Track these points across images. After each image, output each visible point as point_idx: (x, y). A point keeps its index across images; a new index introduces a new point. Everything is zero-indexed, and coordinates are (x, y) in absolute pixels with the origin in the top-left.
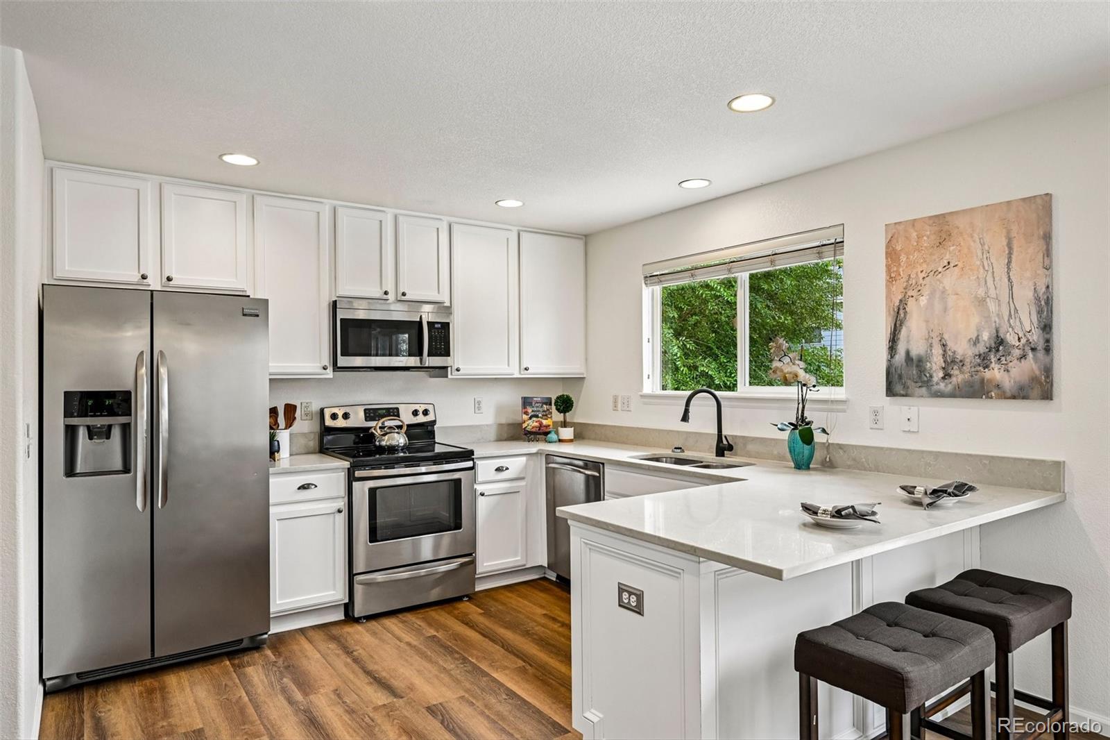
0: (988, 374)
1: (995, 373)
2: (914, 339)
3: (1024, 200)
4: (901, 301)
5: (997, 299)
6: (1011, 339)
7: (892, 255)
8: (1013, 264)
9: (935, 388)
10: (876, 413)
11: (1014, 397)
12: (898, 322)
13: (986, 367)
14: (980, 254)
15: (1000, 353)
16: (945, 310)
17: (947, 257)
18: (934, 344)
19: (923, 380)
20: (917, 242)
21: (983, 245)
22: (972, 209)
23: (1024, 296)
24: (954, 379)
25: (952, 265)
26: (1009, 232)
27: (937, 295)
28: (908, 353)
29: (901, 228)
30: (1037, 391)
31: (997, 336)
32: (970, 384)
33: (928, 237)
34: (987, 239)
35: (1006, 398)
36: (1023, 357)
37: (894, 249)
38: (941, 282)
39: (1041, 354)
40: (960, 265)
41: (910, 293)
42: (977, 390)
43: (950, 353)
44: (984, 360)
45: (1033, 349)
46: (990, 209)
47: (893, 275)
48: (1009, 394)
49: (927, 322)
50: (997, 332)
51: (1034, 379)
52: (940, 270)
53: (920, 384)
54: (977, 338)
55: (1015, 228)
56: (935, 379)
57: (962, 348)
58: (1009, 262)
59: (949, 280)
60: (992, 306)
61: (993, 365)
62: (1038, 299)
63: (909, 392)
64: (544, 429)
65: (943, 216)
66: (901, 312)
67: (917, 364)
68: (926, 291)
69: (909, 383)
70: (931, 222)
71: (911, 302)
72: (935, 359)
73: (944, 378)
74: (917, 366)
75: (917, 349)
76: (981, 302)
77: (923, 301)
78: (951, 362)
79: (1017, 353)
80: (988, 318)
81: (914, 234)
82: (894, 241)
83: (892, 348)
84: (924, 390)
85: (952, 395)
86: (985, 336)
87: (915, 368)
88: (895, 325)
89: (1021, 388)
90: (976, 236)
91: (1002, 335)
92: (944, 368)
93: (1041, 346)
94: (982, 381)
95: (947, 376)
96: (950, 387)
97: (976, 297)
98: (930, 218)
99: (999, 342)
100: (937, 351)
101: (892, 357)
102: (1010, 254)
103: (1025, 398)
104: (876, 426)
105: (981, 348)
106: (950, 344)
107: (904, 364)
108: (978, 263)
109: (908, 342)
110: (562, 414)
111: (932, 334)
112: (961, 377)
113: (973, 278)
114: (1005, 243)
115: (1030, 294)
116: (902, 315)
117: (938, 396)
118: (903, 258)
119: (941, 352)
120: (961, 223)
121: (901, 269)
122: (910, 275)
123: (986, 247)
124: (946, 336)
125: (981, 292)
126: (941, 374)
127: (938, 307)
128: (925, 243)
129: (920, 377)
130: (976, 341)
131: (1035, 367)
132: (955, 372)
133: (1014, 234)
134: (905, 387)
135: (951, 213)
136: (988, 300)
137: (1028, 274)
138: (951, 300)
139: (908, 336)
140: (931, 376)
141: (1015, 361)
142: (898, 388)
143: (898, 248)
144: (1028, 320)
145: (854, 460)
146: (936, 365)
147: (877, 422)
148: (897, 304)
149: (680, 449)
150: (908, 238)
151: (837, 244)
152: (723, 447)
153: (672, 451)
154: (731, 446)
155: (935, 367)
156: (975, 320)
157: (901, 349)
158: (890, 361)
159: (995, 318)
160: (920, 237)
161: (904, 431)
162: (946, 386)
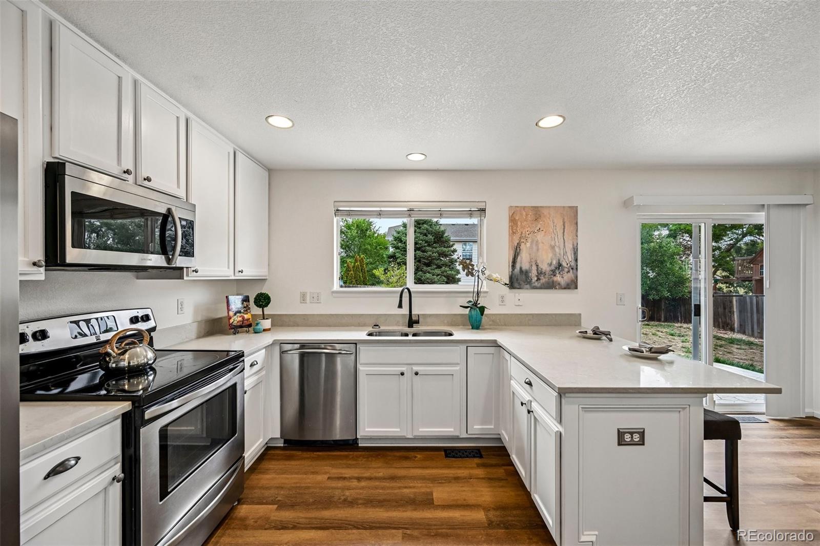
0: (555, 279)
1: (558, 278)
2: (524, 262)
3: (570, 207)
4: (518, 243)
5: (559, 247)
6: (564, 264)
7: (513, 221)
8: (565, 233)
9: (534, 285)
10: (502, 297)
11: (565, 288)
12: (516, 254)
13: (555, 275)
14: (552, 226)
15: (560, 270)
16: (538, 250)
17: (539, 226)
18: (533, 265)
19: (528, 281)
20: (526, 217)
21: (554, 223)
22: (549, 207)
23: (569, 247)
24: (541, 281)
25: (541, 230)
26: (564, 219)
27: (535, 242)
28: (521, 268)
29: (518, 209)
30: (573, 286)
31: (559, 263)
32: (548, 283)
33: (531, 215)
34: (555, 221)
35: (562, 289)
36: (569, 272)
37: (515, 219)
38: (536, 237)
39: (575, 271)
40: (544, 230)
41: (522, 240)
42: (551, 286)
43: (540, 269)
44: (554, 273)
45: (572, 269)
46: (556, 208)
47: (514, 231)
48: (563, 287)
49: (530, 254)
50: (559, 261)
51: (572, 281)
52: (536, 231)
53: (526, 283)
54: (551, 263)
55: (566, 218)
56: (533, 281)
57: (545, 267)
58: (564, 232)
59: (540, 237)
60: (557, 250)
61: (557, 275)
62: (574, 248)
63: (521, 287)
64: (246, 323)
65: (537, 207)
66: (518, 249)
67: (525, 273)
68: (529, 240)
69: (521, 282)
70: (532, 209)
71: (523, 245)
72: (533, 272)
73: (537, 280)
74: (525, 275)
75: (525, 267)
76: (553, 248)
77: (528, 244)
78: (540, 273)
79: (566, 270)
80: (554, 254)
81: (524, 213)
82: (515, 215)
83: (513, 266)
84: (528, 286)
85: (541, 288)
86: (554, 262)
87: (524, 275)
88: (515, 255)
89: (568, 285)
90: (551, 219)
91: (561, 262)
92: (537, 276)
93: (575, 268)
94: (553, 281)
95: (538, 279)
96: (539, 284)
97: (551, 245)
98: (532, 207)
99: (560, 265)
100: (534, 268)
101: (513, 270)
102: (564, 229)
103: (569, 289)
104: (502, 304)
105: (553, 268)
106: (540, 265)
107: (519, 274)
108: (552, 230)
109: (521, 263)
110: (261, 309)
111: (532, 260)
112: (544, 280)
113: (550, 237)
114: (562, 223)
115: (571, 247)
116: (518, 251)
117: (534, 289)
118: (519, 223)
119: (536, 268)
120: (545, 212)
121: (518, 229)
122: (522, 232)
123: (555, 224)
124: (538, 262)
125: (553, 243)
126: (536, 279)
127: (535, 247)
128: (529, 218)
129: (526, 280)
130: (550, 265)
131: (573, 276)
132: (542, 277)
133: (566, 220)
134: (519, 284)
135: (541, 207)
136: (555, 247)
137: (570, 238)
138: (541, 245)
139: (521, 261)
140: (532, 280)
141: (566, 273)
142: (516, 285)
143: (517, 218)
144: (570, 257)
145: (493, 321)
146: (533, 274)
147: (503, 301)
148: (516, 245)
149: (378, 326)
150: (521, 214)
151: (483, 210)
152: (412, 322)
153: (373, 328)
154: (419, 320)
155: (533, 275)
156: (550, 255)
157: (518, 266)
158: (512, 272)
159: (558, 255)
160: (527, 215)
161: (516, 305)
162: (538, 284)
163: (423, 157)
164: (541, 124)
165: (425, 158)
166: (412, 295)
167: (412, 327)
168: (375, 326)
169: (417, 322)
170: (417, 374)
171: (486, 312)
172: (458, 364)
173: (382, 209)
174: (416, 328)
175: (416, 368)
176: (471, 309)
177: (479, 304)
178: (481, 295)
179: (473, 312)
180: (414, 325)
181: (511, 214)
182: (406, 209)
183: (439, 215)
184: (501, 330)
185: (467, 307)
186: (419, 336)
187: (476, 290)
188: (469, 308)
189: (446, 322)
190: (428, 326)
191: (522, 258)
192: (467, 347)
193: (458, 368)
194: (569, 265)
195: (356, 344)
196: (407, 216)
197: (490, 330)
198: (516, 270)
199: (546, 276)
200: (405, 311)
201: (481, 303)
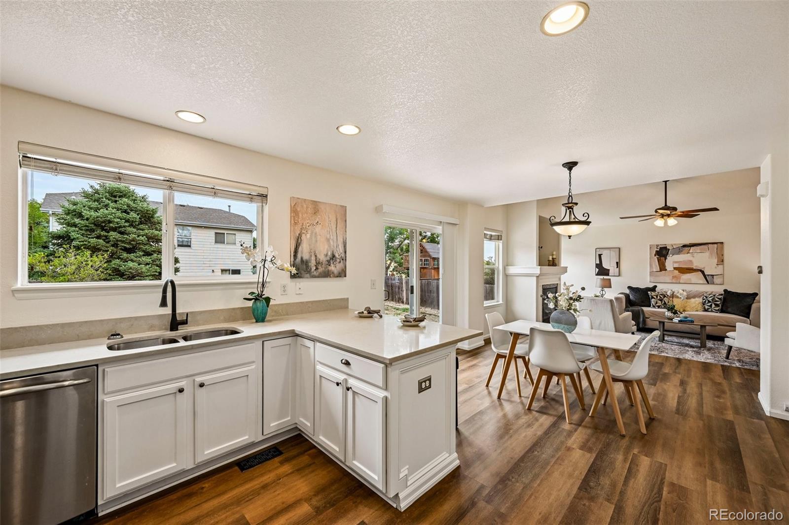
0: (330, 268)
1: (332, 268)
2: (305, 252)
3: (341, 206)
4: (299, 234)
5: (333, 240)
6: (337, 255)
7: (294, 212)
8: (338, 228)
9: (312, 274)
10: (284, 287)
11: (337, 277)
13: (330, 265)
14: (328, 221)
15: (334, 260)
16: (316, 241)
17: (317, 219)
18: (312, 255)
19: (308, 270)
20: (306, 210)
21: (329, 218)
22: (326, 203)
23: (340, 240)
24: (319, 270)
25: (319, 223)
26: (336, 216)
27: (314, 234)
28: (302, 258)
29: (300, 201)
30: (343, 275)
31: (333, 254)
32: (324, 272)
33: (310, 208)
34: (330, 216)
36: (340, 262)
37: (296, 210)
38: (315, 229)
39: (344, 261)
40: (322, 224)
41: (303, 231)
42: (326, 275)
43: (318, 259)
44: (329, 263)
45: (343, 259)
46: (330, 205)
48: (336, 276)
49: (310, 245)
50: (333, 252)
51: (343, 270)
52: (315, 224)
53: (306, 272)
55: (338, 215)
56: (313, 270)
57: (322, 258)
58: (336, 227)
59: (318, 229)
60: (332, 242)
61: (331, 265)
62: (344, 242)
63: (302, 276)
65: (316, 202)
66: (299, 239)
67: (305, 263)
68: (309, 232)
69: (302, 272)
70: (312, 202)
71: (303, 236)
73: (315, 270)
74: (306, 265)
75: (306, 257)
76: (328, 240)
77: (308, 236)
78: (318, 263)
79: (338, 260)
80: (330, 246)
81: (305, 206)
82: (296, 206)
83: (295, 256)
84: (308, 275)
85: (318, 277)
86: (329, 254)
87: (304, 265)
88: (297, 245)
89: (339, 273)
90: (327, 214)
92: (316, 266)
93: (344, 259)
94: (328, 270)
95: (317, 269)
96: (318, 273)
97: (327, 238)
98: (311, 201)
99: (334, 256)
100: (313, 258)
101: (295, 260)
102: (337, 224)
103: (340, 277)
104: (284, 293)
105: (328, 258)
106: (318, 256)
107: (300, 262)
108: (327, 225)
109: (302, 253)
111: (311, 251)
112: (321, 269)
113: (326, 230)
114: (335, 219)
115: (342, 240)
116: (300, 241)
117: (313, 277)
118: (300, 215)
119: (315, 259)
120: (322, 207)
121: (299, 220)
122: (303, 224)
123: (330, 220)
124: (317, 252)
125: (328, 237)
126: (315, 268)
127: (314, 239)
128: (310, 211)
129: (307, 269)
130: (326, 255)
131: (343, 266)
132: (319, 267)
133: (338, 217)
135: (319, 202)
136: (330, 240)
137: (341, 233)
138: (318, 237)
139: (302, 251)
140: (311, 269)
141: (338, 263)
143: (299, 210)
144: (341, 249)
145: (275, 312)
146: (313, 263)
147: (284, 291)
148: (298, 235)
149: (118, 335)
150: (302, 206)
151: (263, 197)
152: (175, 323)
153: (109, 339)
154: (187, 320)
155: (312, 265)
156: (326, 247)
157: (299, 256)
158: (294, 262)
159: (332, 247)
160: (307, 208)
161: (297, 294)
162: (316, 273)
163: (201, 120)
164: (342, 129)
165: (203, 122)
166: (177, 289)
167: (177, 330)
168: (112, 335)
169: (185, 322)
170: (202, 385)
171: (272, 303)
172: (254, 362)
173: (121, 171)
174: (183, 330)
175: (199, 379)
176: (255, 302)
177: (264, 295)
178: (267, 285)
179: (258, 304)
180: (179, 326)
181: (293, 205)
182: (162, 178)
183: (213, 194)
184: (287, 320)
185: (250, 300)
186: (191, 340)
187: (261, 280)
188: (253, 300)
189: (222, 318)
190: (198, 325)
191: (303, 249)
192: (263, 342)
193: (253, 367)
194: (340, 256)
195: (97, 365)
196: (166, 187)
197: (276, 321)
198: (297, 260)
199: (323, 266)
200: (168, 310)
201: (266, 294)
